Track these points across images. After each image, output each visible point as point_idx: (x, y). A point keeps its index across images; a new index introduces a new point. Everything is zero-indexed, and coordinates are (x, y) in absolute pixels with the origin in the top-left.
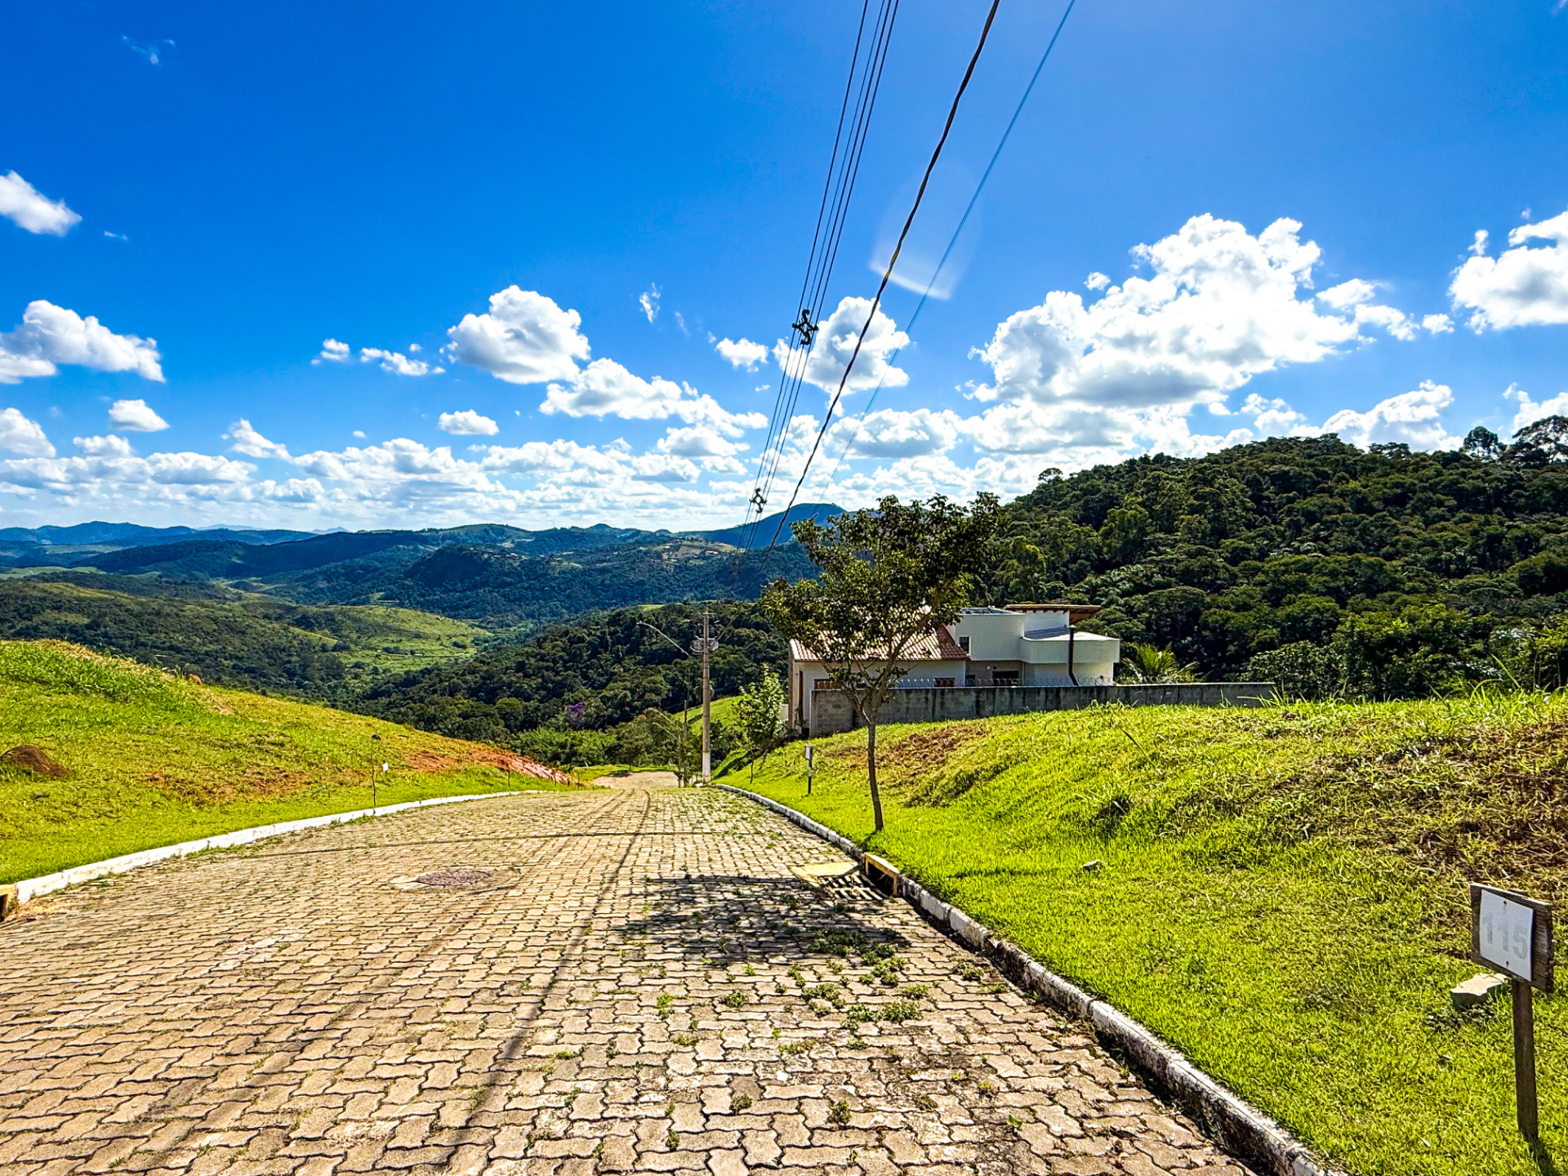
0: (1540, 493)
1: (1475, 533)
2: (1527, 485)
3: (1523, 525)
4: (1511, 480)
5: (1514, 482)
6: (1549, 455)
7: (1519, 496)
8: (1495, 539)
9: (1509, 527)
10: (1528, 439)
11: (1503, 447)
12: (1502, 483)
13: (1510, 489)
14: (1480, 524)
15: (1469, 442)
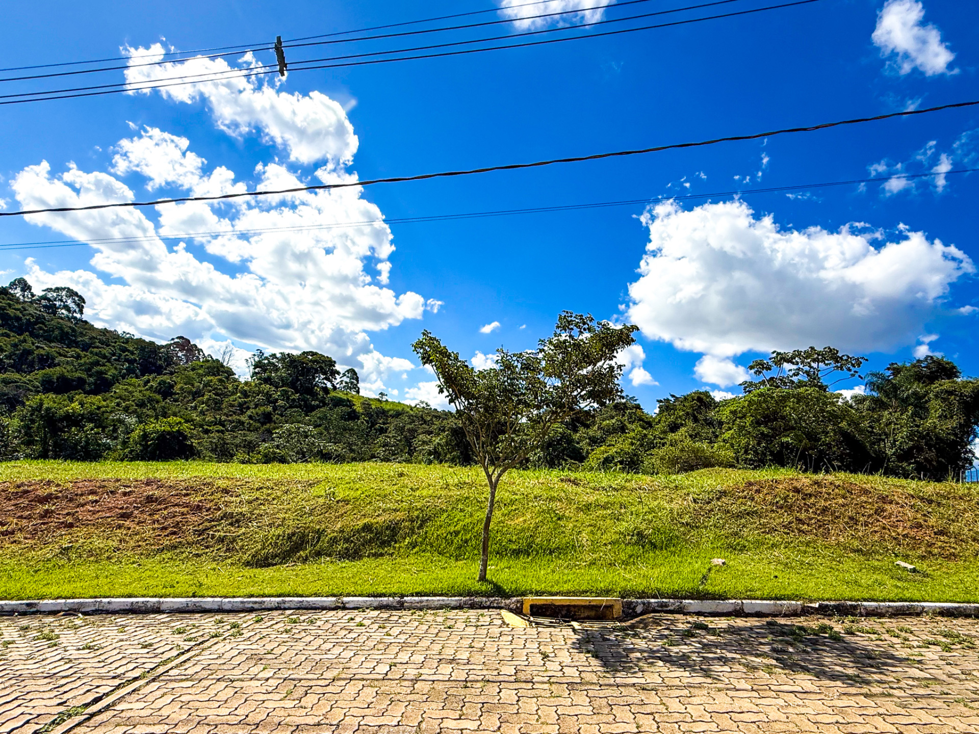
0: (53, 331)
1: (15, 346)
2: (47, 323)
3: (45, 348)
4: (38, 318)
5: (40, 320)
6: (58, 308)
7: (41, 328)
8: (29, 352)
9: (38, 347)
10: (50, 295)
11: (33, 295)
12: (33, 317)
13: (36, 323)
14: (19, 341)
15: (13, 285)
